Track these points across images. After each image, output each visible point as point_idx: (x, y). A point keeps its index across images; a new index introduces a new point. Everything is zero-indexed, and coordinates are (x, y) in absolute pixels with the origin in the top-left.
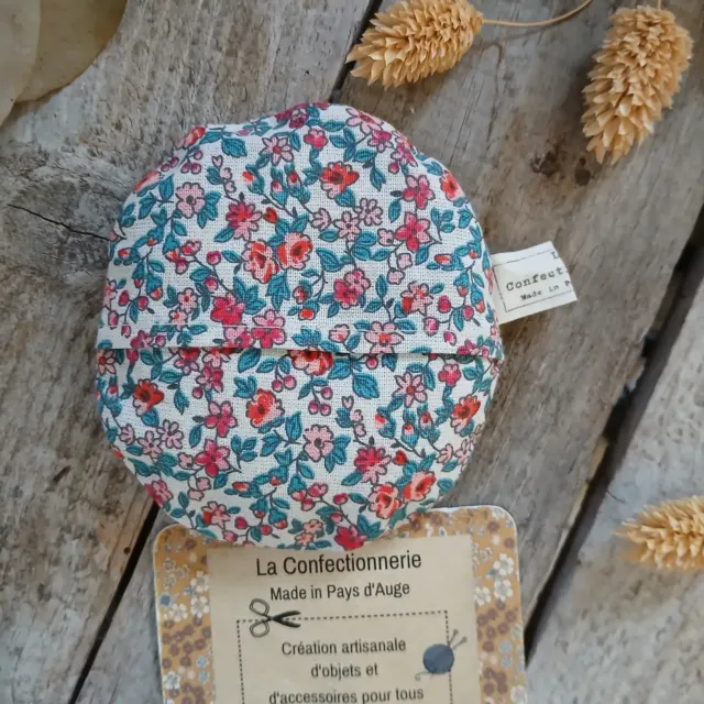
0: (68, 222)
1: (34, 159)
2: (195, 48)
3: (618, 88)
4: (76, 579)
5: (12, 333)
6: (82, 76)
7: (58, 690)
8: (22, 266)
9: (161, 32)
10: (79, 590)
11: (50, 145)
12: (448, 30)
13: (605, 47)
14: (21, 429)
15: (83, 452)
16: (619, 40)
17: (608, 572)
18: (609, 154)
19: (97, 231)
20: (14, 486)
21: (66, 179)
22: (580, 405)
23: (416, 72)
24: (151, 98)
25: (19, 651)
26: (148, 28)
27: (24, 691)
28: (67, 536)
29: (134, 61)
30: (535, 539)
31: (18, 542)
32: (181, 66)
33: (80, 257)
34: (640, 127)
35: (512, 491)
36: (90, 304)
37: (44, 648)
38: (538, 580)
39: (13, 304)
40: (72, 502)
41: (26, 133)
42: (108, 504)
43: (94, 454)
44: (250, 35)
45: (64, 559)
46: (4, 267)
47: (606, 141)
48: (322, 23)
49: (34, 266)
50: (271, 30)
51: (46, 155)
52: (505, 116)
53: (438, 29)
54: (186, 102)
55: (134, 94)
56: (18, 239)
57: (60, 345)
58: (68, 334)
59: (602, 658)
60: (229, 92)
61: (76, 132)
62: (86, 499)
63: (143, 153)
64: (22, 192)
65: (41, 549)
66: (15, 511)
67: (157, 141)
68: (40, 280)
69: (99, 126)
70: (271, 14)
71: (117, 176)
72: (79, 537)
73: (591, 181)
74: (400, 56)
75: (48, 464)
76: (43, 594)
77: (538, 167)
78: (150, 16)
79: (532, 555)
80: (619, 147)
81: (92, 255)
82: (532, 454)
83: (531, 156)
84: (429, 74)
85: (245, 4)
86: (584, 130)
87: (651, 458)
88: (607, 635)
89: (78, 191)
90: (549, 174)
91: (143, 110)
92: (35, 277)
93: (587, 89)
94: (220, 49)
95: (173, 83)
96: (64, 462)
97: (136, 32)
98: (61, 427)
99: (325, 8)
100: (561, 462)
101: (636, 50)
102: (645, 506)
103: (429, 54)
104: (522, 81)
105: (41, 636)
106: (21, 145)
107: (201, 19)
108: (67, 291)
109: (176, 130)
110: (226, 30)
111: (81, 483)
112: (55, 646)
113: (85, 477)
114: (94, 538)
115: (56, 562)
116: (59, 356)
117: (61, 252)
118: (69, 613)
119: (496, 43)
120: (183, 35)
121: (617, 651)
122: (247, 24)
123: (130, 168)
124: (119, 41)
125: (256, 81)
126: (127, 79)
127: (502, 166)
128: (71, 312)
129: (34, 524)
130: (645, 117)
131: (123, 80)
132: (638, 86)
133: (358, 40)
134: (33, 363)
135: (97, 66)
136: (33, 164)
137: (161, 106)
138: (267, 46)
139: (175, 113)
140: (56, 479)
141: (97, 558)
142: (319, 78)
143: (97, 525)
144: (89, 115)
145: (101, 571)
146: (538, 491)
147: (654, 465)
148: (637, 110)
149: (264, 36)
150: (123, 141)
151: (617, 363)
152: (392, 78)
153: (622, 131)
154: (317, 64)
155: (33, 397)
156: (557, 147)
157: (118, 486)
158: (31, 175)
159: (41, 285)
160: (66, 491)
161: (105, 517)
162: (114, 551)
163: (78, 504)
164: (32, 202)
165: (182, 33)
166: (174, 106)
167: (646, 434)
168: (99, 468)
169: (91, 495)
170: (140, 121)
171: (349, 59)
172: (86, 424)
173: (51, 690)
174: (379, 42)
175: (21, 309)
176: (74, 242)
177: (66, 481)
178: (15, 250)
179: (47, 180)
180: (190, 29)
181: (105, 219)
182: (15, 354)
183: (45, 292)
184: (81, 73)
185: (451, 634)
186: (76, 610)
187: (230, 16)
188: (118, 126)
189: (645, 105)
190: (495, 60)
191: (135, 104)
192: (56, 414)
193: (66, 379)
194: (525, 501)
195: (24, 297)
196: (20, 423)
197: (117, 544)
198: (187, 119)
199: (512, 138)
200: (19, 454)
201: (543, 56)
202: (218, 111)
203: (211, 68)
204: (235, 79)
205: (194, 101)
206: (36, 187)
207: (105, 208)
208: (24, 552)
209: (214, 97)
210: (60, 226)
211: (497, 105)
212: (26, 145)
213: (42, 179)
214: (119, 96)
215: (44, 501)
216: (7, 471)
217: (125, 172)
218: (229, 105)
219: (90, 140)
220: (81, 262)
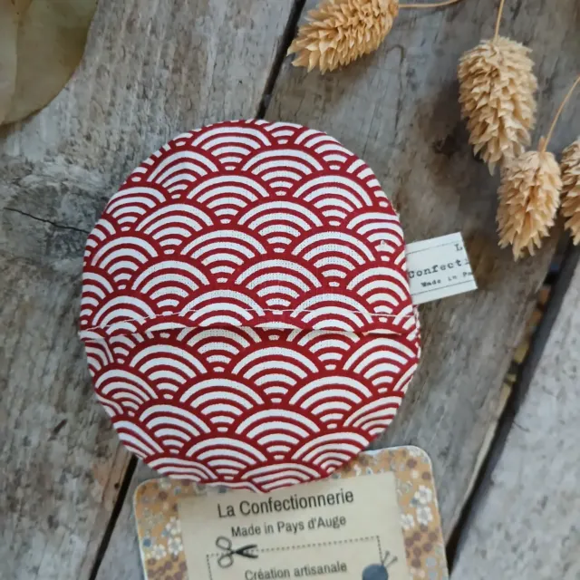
0: (53, 219)
1: (23, 169)
2: (147, 68)
4: (78, 511)
5: (14, 313)
6: (57, 98)
8: (18, 258)
9: (118, 57)
10: (80, 519)
11: (34, 156)
14: (26, 391)
15: (76, 406)
19: (77, 225)
20: (23, 436)
21: (49, 184)
22: (487, 349)
24: (114, 113)
25: (36, 570)
26: (107, 54)
28: (69, 476)
29: (98, 83)
30: (454, 465)
31: (29, 482)
32: (136, 84)
33: (64, 247)
35: (433, 425)
36: (74, 285)
37: (55, 567)
38: (458, 500)
39: (13, 288)
40: (70, 448)
41: (15, 148)
42: (99, 448)
43: (85, 408)
44: (191, 54)
45: (67, 494)
46: (4, 259)
48: (250, 39)
49: (28, 256)
50: (208, 48)
51: (32, 165)
52: (409, 107)
54: (142, 114)
55: (99, 110)
56: (13, 235)
57: (53, 321)
58: (58, 311)
59: (516, 563)
60: (176, 102)
61: (55, 145)
62: (81, 445)
63: (109, 158)
64: (16, 197)
65: (48, 487)
66: (26, 456)
67: (120, 148)
68: (33, 268)
69: (72, 138)
70: (207, 34)
71: (90, 179)
72: (78, 476)
75: (49, 418)
76: (52, 523)
77: (439, 148)
78: (108, 45)
79: (453, 478)
81: (74, 246)
82: (448, 393)
83: (433, 140)
85: (185, 28)
87: (550, 393)
88: (519, 544)
89: (60, 194)
90: (450, 155)
91: (108, 123)
92: (29, 266)
94: (167, 68)
95: (130, 98)
96: (62, 416)
97: (97, 59)
98: (58, 387)
99: (252, 26)
100: (473, 399)
104: (422, 76)
105: (53, 557)
106: (11, 158)
107: (150, 44)
108: (55, 276)
109: (136, 137)
110: (171, 51)
111: (76, 433)
112: (65, 564)
113: (80, 427)
114: (89, 477)
115: (61, 497)
116: (52, 330)
117: (49, 243)
118: (75, 538)
119: (398, 46)
120: (137, 58)
121: (529, 557)
122: (188, 46)
123: (100, 171)
124: (84, 68)
125: (198, 92)
126: (93, 98)
127: (409, 150)
128: (59, 293)
129: (41, 468)
131: (90, 98)
134: (32, 336)
135: (68, 89)
136: (22, 173)
137: (122, 119)
138: (206, 63)
139: (134, 124)
140: (57, 430)
141: (94, 493)
142: (250, 86)
143: (92, 466)
144: (64, 130)
145: (97, 503)
146: (455, 424)
147: (554, 399)
149: (203, 54)
150: (93, 149)
151: (517, 312)
154: (248, 74)
155: (34, 364)
156: (455, 132)
157: (107, 433)
159: (34, 272)
160: (65, 439)
161: (97, 459)
162: (107, 487)
163: (75, 449)
164: (24, 205)
165: (135, 56)
166: (132, 118)
167: (545, 372)
168: (90, 420)
169: (86, 442)
170: (106, 132)
172: (78, 384)
175: (20, 292)
176: (58, 236)
177: (64, 431)
178: (12, 245)
179: (34, 186)
180: (142, 53)
181: (82, 214)
182: (17, 331)
183: (38, 278)
184: (55, 96)
186: (79, 535)
187: (174, 39)
188: (88, 138)
190: (398, 58)
191: (101, 119)
192: (53, 377)
193: (59, 348)
194: (445, 434)
195: (22, 283)
196: (24, 385)
197: (109, 480)
198: (144, 128)
199: (416, 125)
200: (26, 412)
201: (439, 53)
202: (169, 120)
203: (160, 84)
204: (181, 92)
205: (148, 112)
206: (26, 192)
207: (82, 206)
208: (35, 490)
209: (165, 109)
210: (47, 223)
211: (402, 98)
212: (15, 158)
213: (30, 185)
214: (88, 112)
215: (48, 448)
216: (17, 426)
217: (96, 175)
218: (178, 114)
219: (67, 151)
220: (65, 251)
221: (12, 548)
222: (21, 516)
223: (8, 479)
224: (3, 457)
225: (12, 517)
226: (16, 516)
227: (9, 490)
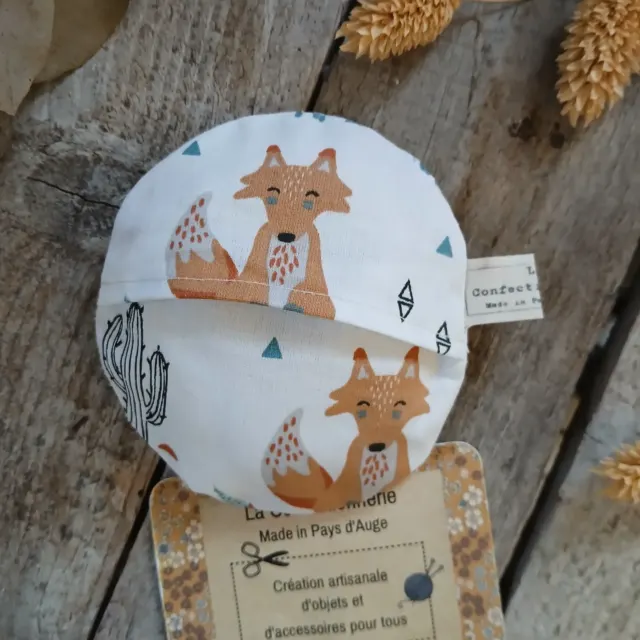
0: (82, 192)
1: (51, 135)
2: (196, 30)
3: (589, 56)
4: (95, 520)
5: (34, 295)
6: (94, 58)
7: (80, 622)
8: (41, 234)
9: (164, 16)
10: (97, 530)
11: (66, 122)
12: (430, 6)
13: (577, 18)
14: (43, 383)
15: (99, 403)
16: (589, 12)
17: (587, 508)
18: (581, 118)
19: (109, 200)
20: (37, 434)
21: (80, 153)
22: (559, 353)
23: (400, 46)
24: (157, 78)
25: (43, 586)
26: (152, 13)
27: (49, 622)
28: (86, 481)
29: (140, 44)
30: (518, 479)
31: (41, 486)
32: (184, 46)
33: (94, 224)
34: (611, 92)
35: (496, 434)
37: (66, 583)
38: (521, 516)
39: (34, 268)
40: (89, 449)
41: (42, 112)
42: (123, 450)
43: (110, 405)
44: (245, 18)
45: (84, 501)
46: (25, 235)
47: (579, 106)
48: (312, 4)
49: (51, 232)
50: (265, 11)
51: (62, 132)
52: (484, 87)
53: (420, 5)
54: (188, 80)
55: (141, 74)
56: (37, 208)
57: (77, 305)
59: (582, 588)
60: (227, 69)
61: (88, 110)
62: (103, 446)
63: (150, 128)
64: (41, 166)
65: (62, 492)
66: (38, 457)
67: (162, 117)
68: (57, 245)
69: (109, 104)
71: (126, 148)
72: (97, 481)
73: (565, 145)
74: (385, 31)
75: (67, 414)
76: (65, 533)
77: (515, 131)
78: (154, 2)
79: (516, 493)
80: (591, 112)
82: (515, 399)
83: (509, 122)
84: (413, 47)
86: (559, 96)
87: (626, 401)
88: (586, 568)
89: (92, 164)
90: (526, 138)
91: (150, 89)
92: (53, 244)
93: (561, 58)
95: (176, 61)
96: (82, 413)
97: (141, 17)
98: (79, 380)
100: (542, 407)
101: (606, 20)
102: (622, 445)
103: (412, 29)
104: (498, 52)
105: (64, 572)
106: (39, 123)
108: (82, 256)
109: (180, 106)
110: (224, 13)
111: (98, 432)
112: (77, 581)
113: (102, 425)
114: (111, 482)
115: (76, 504)
116: (75, 315)
117: (77, 219)
118: (91, 551)
119: (474, 18)
120: (185, 18)
121: (597, 581)
122: (243, 8)
123: (138, 141)
124: (126, 27)
125: (252, 59)
126: (134, 60)
127: (482, 131)
128: (85, 276)
129: (56, 470)
130: (615, 82)
131: (130, 60)
132: (608, 53)
133: (346, 17)
134: (53, 322)
135: (106, 49)
136: (49, 140)
137: (165, 85)
138: (262, 28)
139: (179, 91)
140: (76, 428)
141: (114, 500)
142: (310, 53)
143: (113, 470)
144: (100, 94)
145: (118, 512)
146: (520, 434)
147: (629, 408)
148: (607, 76)
149: (259, 17)
150: (131, 116)
151: (592, 313)
152: (378, 52)
153: (594, 96)
154: (307, 42)
155: (53, 354)
156: (534, 113)
157: (132, 433)
158: (48, 150)
159: (58, 250)
160: (85, 439)
161: (119, 463)
162: (129, 494)
163: (96, 450)
164: (50, 175)
165: (183, 17)
166: (177, 83)
167: (621, 379)
168: (114, 418)
169: (108, 444)
170: (147, 99)
171: (338, 36)
172: (102, 378)
173: (74, 620)
174: (366, 19)
175: (41, 273)
176: (88, 211)
177: (84, 430)
178: (34, 219)
179: (62, 155)
180: (192, 13)
181: (115, 188)
182: (36, 315)
183: (62, 257)
184: (91, 56)
185: (428, 563)
186: (95, 547)
188: (127, 104)
189: (615, 71)
190: (474, 32)
191: (142, 83)
192: (74, 368)
193: (83, 336)
194: (509, 443)
195: (44, 262)
196: (42, 377)
197: (132, 487)
198: (190, 95)
199: (490, 105)
200: (41, 407)
201: (518, 29)
202: (218, 88)
203: (210, 48)
204: (233, 57)
205: (195, 78)
206: (52, 161)
207: (116, 179)
208: (47, 495)
209: (214, 75)
210: (76, 197)
211: (476, 75)
212: (43, 123)
213: (58, 153)
214: (127, 75)
215: (65, 448)
216: (31, 422)
217: (134, 146)
218: (228, 81)
219: (101, 117)
220: (95, 229)
221: (16, 561)
222: (29, 524)
223: (16, 482)
224: (13, 458)
225: (19, 526)
226: (23, 524)
227: (17, 495)
